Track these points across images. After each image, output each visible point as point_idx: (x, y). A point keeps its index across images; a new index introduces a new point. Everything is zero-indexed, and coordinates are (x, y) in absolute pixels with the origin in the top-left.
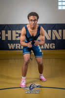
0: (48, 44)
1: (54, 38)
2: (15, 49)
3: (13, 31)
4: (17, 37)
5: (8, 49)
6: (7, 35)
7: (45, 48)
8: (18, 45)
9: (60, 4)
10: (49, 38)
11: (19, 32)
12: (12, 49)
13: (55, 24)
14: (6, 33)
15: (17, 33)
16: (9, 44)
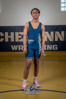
0: (51, 46)
1: (56, 40)
2: (18, 51)
3: (16, 33)
4: (19, 39)
5: (11, 50)
6: (10, 37)
7: (48, 49)
8: (21, 47)
9: (62, 5)
10: (51, 40)
11: (21, 33)
12: (15, 51)
13: (58, 26)
14: (9, 35)
15: (20, 35)
16: (12, 46)
